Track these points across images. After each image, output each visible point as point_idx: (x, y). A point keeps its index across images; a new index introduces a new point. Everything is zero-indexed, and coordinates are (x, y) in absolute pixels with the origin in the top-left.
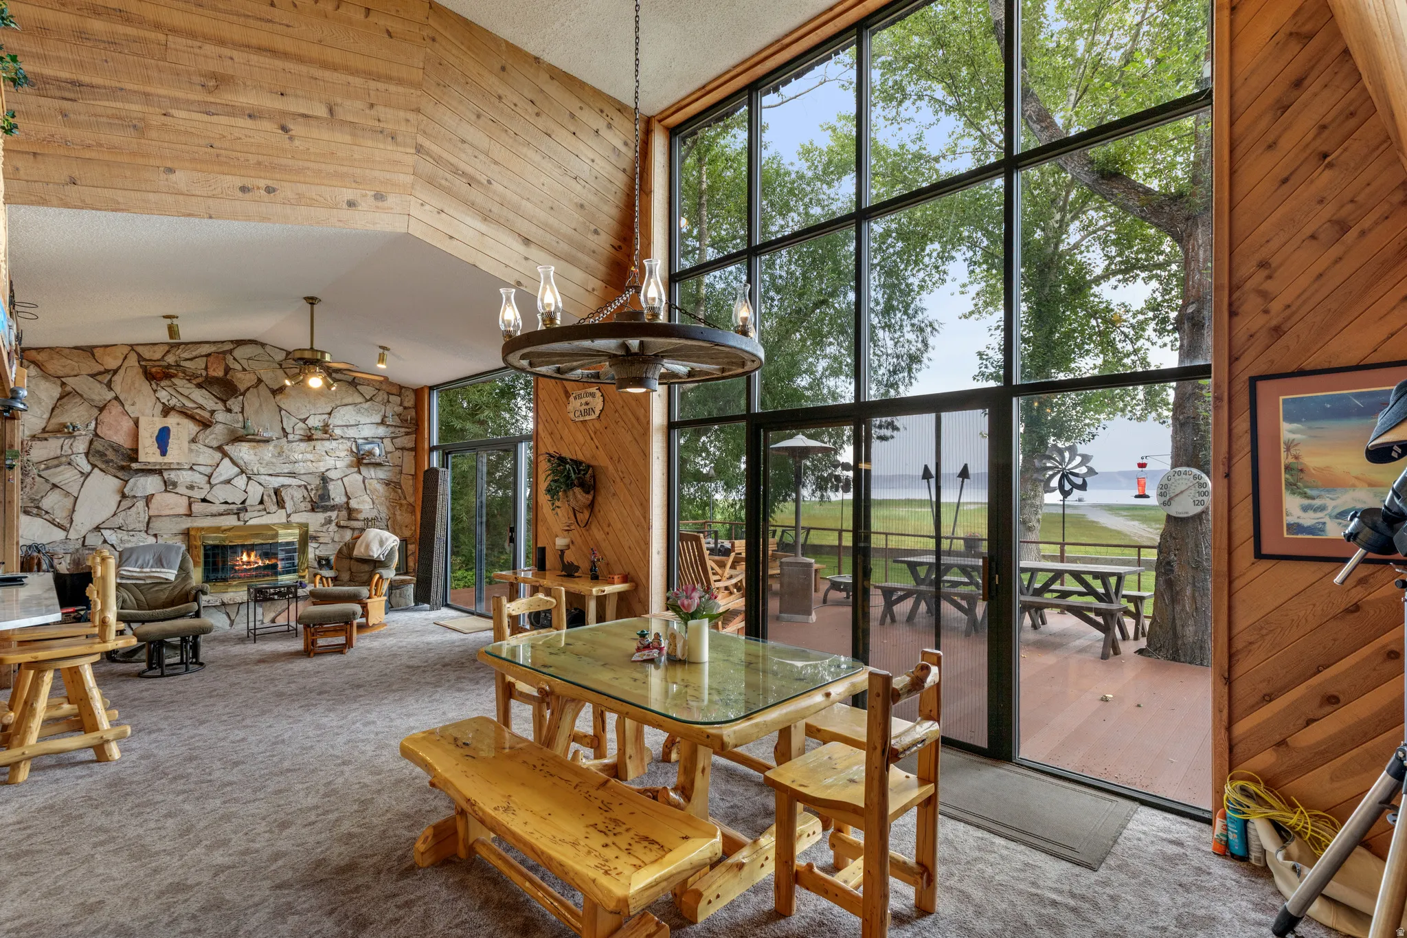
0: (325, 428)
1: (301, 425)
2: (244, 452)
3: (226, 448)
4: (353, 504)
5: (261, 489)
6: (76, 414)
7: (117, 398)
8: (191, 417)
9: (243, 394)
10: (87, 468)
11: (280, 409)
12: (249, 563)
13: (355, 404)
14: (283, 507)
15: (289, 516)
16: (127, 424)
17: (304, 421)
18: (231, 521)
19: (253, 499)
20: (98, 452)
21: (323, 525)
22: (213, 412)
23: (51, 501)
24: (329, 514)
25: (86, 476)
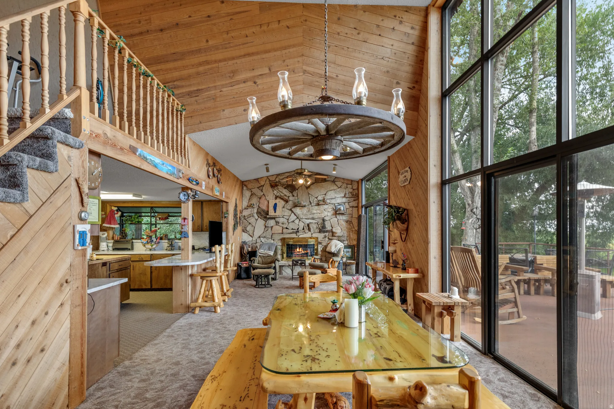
0: (324, 200)
1: (316, 199)
2: (298, 210)
3: (292, 209)
4: (334, 230)
5: (303, 224)
6: (254, 201)
7: (264, 194)
8: (282, 199)
9: (297, 190)
10: (257, 217)
11: (309, 194)
12: (299, 252)
13: (334, 190)
14: (310, 231)
15: (312, 234)
16: (266, 203)
17: (317, 198)
18: (294, 236)
19: (301, 228)
20: (259, 212)
21: (323, 238)
22: (289, 197)
23: (249, 228)
24: (325, 234)
25: (257, 220)
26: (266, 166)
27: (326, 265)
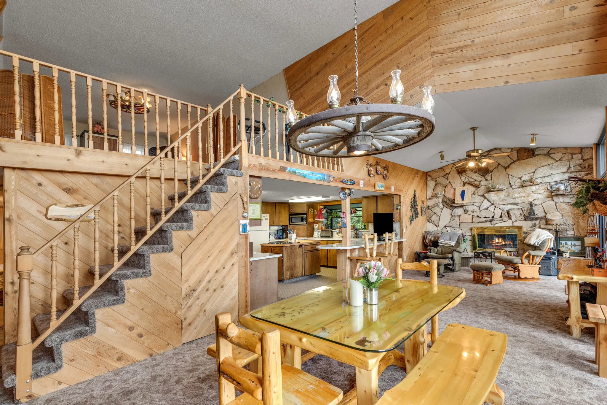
0: (531, 180)
1: (519, 180)
2: (492, 196)
3: (485, 195)
4: (548, 216)
5: (500, 211)
6: (439, 190)
7: (450, 182)
8: (472, 185)
9: (492, 172)
10: (442, 207)
11: (508, 175)
12: (498, 243)
13: (549, 165)
14: (511, 219)
15: (513, 223)
16: (452, 191)
17: (520, 178)
18: (488, 225)
19: (497, 216)
20: (445, 201)
21: (531, 227)
22: (480, 181)
23: (434, 218)
24: (534, 222)
25: (442, 209)
26: (440, 154)
27: (517, 260)
